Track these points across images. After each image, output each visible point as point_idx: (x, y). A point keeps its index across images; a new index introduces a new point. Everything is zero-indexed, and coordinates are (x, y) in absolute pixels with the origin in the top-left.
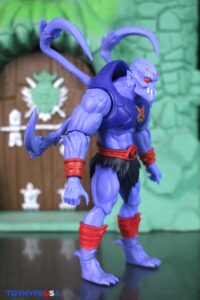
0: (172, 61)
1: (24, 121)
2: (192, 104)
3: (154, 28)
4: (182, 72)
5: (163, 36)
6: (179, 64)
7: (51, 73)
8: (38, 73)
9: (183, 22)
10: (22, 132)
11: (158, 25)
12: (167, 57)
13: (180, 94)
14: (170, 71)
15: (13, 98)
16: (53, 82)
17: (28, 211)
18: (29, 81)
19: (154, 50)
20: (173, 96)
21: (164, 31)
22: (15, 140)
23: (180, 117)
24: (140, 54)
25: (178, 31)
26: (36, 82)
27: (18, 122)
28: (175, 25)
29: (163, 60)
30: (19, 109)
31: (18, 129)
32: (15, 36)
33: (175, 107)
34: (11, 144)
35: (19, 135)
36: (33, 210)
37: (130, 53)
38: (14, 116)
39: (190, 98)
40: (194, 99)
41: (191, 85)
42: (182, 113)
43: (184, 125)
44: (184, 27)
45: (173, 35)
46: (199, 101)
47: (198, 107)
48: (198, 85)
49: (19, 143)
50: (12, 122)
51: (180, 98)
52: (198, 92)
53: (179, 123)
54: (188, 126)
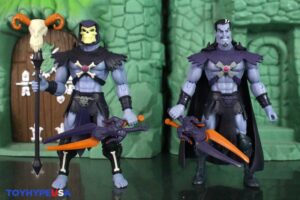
0: (136, 34)
1: (32, 78)
2: (151, 66)
4: (143, 43)
5: (127, 16)
6: (141, 37)
7: (51, 45)
9: (144, 7)
10: (29, 86)
11: (125, 9)
12: (131, 32)
13: (142, 58)
14: (134, 42)
15: (25, 62)
16: (52, 50)
19: (123, 27)
20: (137, 60)
21: (129, 13)
22: (25, 92)
23: (140, 75)
24: (112, 29)
25: (140, 13)
27: (28, 79)
28: (139, 9)
29: (129, 34)
30: (28, 70)
31: (26, 84)
33: (137, 67)
34: (23, 94)
35: (28, 88)
37: (106, 29)
38: (25, 75)
39: (150, 61)
40: (154, 62)
41: (152, 52)
42: (142, 72)
43: (143, 81)
44: (145, 10)
45: (136, 16)
46: (159, 64)
47: (158, 68)
48: (158, 52)
49: (29, 94)
50: (24, 79)
51: (142, 61)
52: (158, 57)
53: (140, 79)
54: (148, 82)
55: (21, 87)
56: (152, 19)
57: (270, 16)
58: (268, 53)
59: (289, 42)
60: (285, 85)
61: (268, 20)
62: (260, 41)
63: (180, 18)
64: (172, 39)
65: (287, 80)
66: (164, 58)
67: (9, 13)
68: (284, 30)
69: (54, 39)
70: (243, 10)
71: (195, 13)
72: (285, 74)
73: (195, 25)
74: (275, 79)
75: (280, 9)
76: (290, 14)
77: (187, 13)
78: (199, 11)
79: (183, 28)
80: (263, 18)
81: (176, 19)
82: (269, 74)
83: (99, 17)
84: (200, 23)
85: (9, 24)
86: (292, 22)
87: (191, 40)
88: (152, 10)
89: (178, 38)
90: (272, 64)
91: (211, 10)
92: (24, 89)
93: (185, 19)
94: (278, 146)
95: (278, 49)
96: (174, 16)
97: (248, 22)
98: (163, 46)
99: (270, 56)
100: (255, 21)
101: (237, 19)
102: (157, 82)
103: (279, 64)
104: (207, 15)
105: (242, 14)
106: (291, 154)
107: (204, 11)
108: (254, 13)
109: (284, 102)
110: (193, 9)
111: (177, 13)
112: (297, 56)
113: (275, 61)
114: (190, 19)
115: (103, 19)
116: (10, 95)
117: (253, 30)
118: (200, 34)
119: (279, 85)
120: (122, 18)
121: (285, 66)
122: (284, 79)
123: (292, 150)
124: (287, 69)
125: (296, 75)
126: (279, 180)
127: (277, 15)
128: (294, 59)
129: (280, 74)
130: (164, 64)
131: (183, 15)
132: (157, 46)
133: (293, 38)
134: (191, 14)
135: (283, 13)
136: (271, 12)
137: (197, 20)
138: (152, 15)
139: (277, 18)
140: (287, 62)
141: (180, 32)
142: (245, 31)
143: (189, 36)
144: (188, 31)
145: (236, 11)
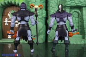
1: (8, 20)
3: (35, 2)
4: (40, 11)
5: (36, 3)
7: (14, 11)
8: (11, 11)
10: (8, 22)
13: (40, 15)
15: (6, 15)
17: (9, 38)
18: (9, 12)
21: (36, 2)
26: (11, 12)
28: (39, 1)
32: (5, 3)
35: (7, 23)
36: (10, 38)
38: (6, 19)
39: (42, 16)
40: (43, 16)
41: (43, 13)
42: (40, 19)
43: (40, 21)
44: (41, 1)
45: (39, 3)
46: (45, 17)
47: (44, 18)
48: (44, 13)
49: (7, 25)
50: (6, 20)
51: (40, 16)
52: (44, 15)
53: (39, 21)
54: (42, 22)
55: (5, 23)
56: (43, 4)
57: (76, 4)
58: (76, 14)
59: (81, 11)
60: (80, 23)
61: (76, 5)
62: (73, 11)
63: (51, 4)
64: (48, 10)
65: (81, 22)
66: (46, 15)
67: (2, 1)
68: (80, 8)
69: (15, 9)
70: (69, 2)
71: (55, 2)
72: (80, 20)
73: (55, 6)
74: (77, 21)
75: (79, 2)
76: (82, 3)
77: (53, 2)
78: (56, 2)
79: (51, 7)
80: (74, 4)
81: (50, 4)
82: (75, 20)
83: (28, 3)
84: (56, 5)
85: (2, 4)
86: (82, 5)
87: (54, 10)
88: (43, 1)
89: (50, 9)
90: (76, 17)
91: (60, 2)
92: (6, 23)
93: (52, 4)
94: (78, 40)
95: (78, 13)
96: (49, 3)
97: (70, 5)
98: (46, 12)
99: (76, 15)
100: (72, 5)
101: (67, 4)
102: (44, 22)
103: (78, 17)
104: (59, 3)
105: (69, 3)
106: (81, 42)
107: (58, 2)
108: (72, 3)
109: (80, 28)
110: (55, 1)
111: (50, 2)
112: (84, 15)
113: (77, 16)
114: (54, 4)
115: (29, 4)
116: (2, 25)
117: (71, 8)
118: (56, 8)
119: (78, 23)
120: (34, 3)
121: (80, 18)
122: (80, 21)
123: (82, 41)
124: (81, 19)
125: (83, 20)
126: (78, 49)
127: (78, 3)
128: (83, 16)
129: (79, 20)
130: (46, 17)
131: (52, 3)
132: (44, 11)
133: (83, 10)
134: (54, 3)
135: (80, 3)
136: (77, 2)
137: (55, 4)
138: (43, 3)
139: (78, 4)
140: (81, 16)
141: (51, 8)
142: (69, 8)
143: (53, 9)
144: (53, 7)
145: (67, 2)
